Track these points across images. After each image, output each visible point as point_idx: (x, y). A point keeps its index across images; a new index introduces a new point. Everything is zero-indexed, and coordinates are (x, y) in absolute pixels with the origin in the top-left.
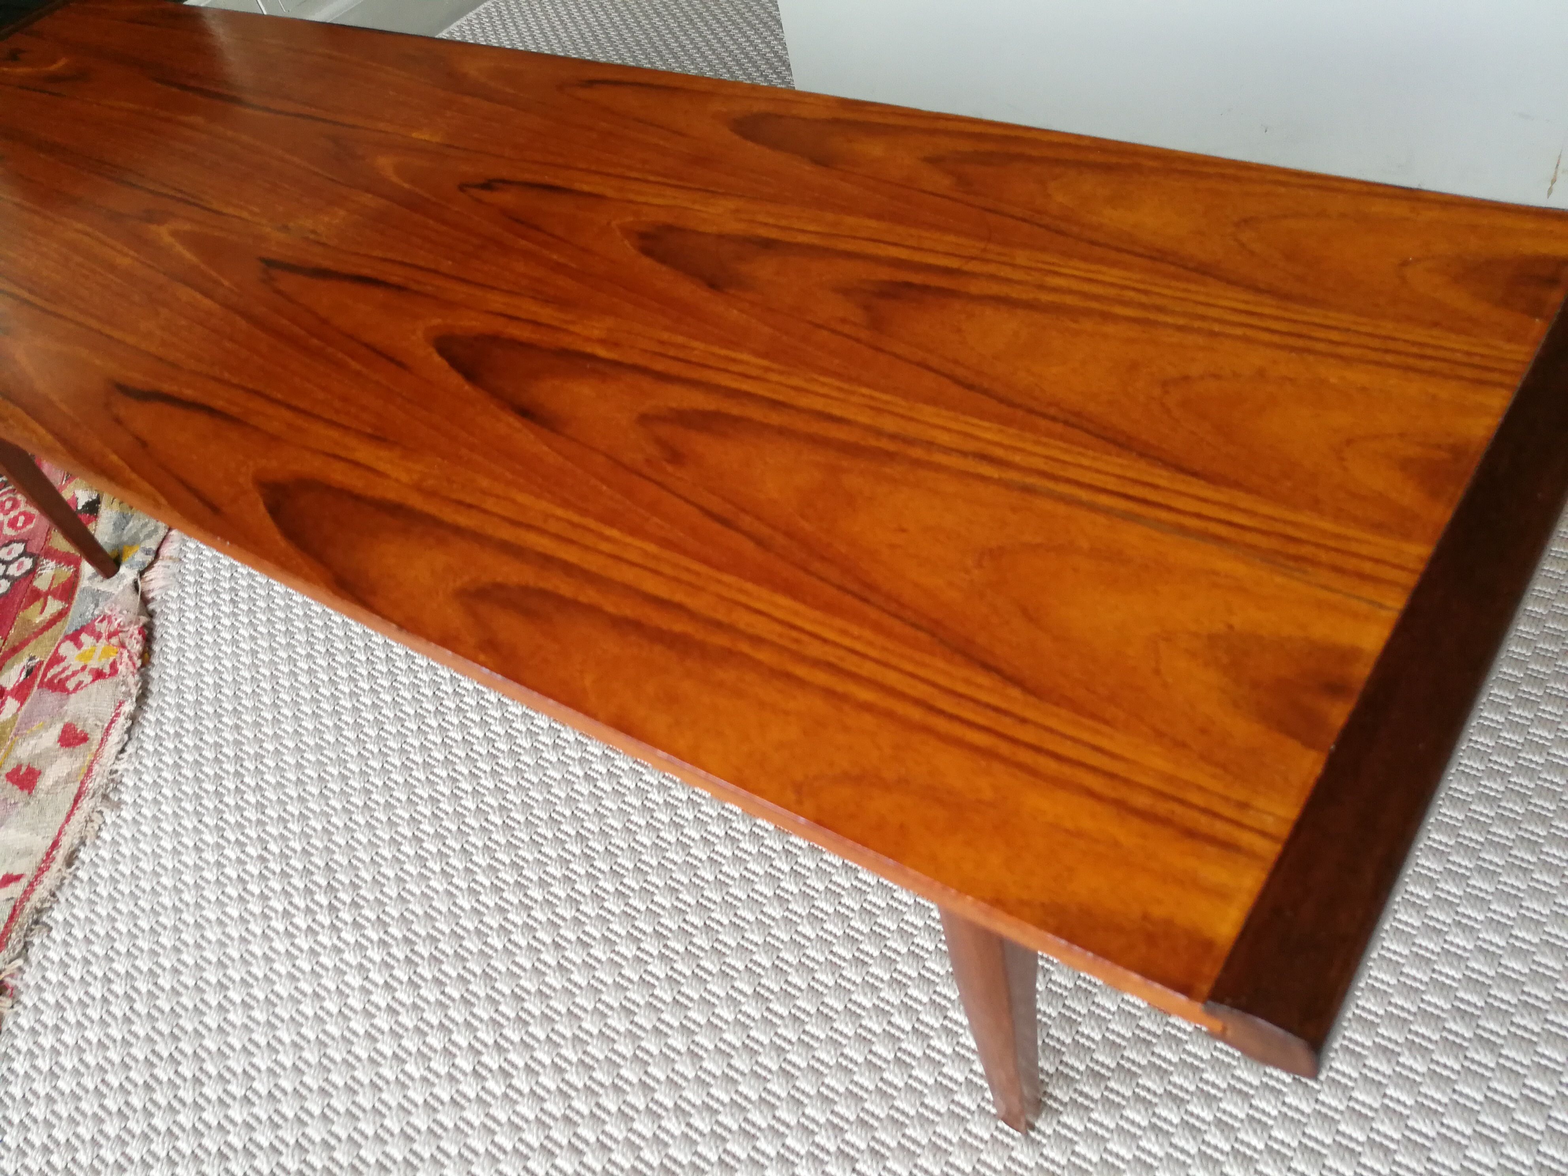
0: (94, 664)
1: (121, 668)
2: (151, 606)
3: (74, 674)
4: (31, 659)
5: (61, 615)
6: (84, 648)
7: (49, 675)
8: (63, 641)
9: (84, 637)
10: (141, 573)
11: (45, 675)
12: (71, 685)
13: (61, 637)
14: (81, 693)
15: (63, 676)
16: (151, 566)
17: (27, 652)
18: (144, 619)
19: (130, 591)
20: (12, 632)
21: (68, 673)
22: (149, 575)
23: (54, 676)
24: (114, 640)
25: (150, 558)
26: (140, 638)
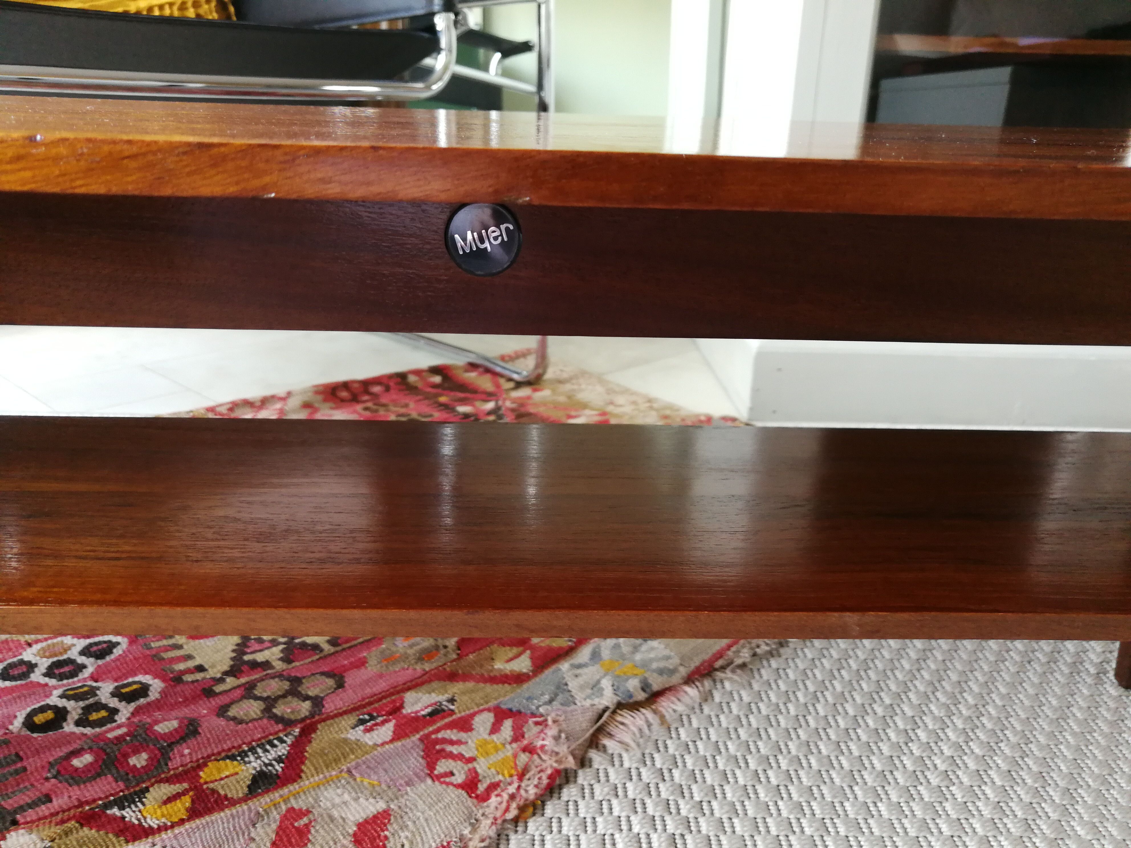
0: (481, 767)
1: (494, 800)
2: (594, 755)
3: (460, 757)
4: (452, 701)
5: (519, 679)
6: (494, 737)
7: (440, 735)
8: (489, 710)
9: (508, 724)
10: (620, 706)
11: (438, 730)
12: (442, 766)
13: (492, 704)
14: (438, 787)
15: (449, 748)
16: (634, 706)
17: (456, 688)
18: (571, 763)
19: (590, 715)
20: (471, 656)
21: (454, 749)
22: (626, 717)
23: (444, 741)
24: (524, 758)
25: (641, 696)
26: (545, 781)
